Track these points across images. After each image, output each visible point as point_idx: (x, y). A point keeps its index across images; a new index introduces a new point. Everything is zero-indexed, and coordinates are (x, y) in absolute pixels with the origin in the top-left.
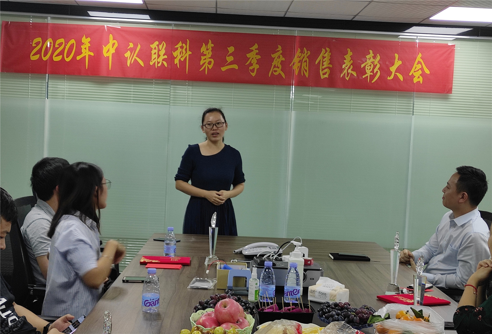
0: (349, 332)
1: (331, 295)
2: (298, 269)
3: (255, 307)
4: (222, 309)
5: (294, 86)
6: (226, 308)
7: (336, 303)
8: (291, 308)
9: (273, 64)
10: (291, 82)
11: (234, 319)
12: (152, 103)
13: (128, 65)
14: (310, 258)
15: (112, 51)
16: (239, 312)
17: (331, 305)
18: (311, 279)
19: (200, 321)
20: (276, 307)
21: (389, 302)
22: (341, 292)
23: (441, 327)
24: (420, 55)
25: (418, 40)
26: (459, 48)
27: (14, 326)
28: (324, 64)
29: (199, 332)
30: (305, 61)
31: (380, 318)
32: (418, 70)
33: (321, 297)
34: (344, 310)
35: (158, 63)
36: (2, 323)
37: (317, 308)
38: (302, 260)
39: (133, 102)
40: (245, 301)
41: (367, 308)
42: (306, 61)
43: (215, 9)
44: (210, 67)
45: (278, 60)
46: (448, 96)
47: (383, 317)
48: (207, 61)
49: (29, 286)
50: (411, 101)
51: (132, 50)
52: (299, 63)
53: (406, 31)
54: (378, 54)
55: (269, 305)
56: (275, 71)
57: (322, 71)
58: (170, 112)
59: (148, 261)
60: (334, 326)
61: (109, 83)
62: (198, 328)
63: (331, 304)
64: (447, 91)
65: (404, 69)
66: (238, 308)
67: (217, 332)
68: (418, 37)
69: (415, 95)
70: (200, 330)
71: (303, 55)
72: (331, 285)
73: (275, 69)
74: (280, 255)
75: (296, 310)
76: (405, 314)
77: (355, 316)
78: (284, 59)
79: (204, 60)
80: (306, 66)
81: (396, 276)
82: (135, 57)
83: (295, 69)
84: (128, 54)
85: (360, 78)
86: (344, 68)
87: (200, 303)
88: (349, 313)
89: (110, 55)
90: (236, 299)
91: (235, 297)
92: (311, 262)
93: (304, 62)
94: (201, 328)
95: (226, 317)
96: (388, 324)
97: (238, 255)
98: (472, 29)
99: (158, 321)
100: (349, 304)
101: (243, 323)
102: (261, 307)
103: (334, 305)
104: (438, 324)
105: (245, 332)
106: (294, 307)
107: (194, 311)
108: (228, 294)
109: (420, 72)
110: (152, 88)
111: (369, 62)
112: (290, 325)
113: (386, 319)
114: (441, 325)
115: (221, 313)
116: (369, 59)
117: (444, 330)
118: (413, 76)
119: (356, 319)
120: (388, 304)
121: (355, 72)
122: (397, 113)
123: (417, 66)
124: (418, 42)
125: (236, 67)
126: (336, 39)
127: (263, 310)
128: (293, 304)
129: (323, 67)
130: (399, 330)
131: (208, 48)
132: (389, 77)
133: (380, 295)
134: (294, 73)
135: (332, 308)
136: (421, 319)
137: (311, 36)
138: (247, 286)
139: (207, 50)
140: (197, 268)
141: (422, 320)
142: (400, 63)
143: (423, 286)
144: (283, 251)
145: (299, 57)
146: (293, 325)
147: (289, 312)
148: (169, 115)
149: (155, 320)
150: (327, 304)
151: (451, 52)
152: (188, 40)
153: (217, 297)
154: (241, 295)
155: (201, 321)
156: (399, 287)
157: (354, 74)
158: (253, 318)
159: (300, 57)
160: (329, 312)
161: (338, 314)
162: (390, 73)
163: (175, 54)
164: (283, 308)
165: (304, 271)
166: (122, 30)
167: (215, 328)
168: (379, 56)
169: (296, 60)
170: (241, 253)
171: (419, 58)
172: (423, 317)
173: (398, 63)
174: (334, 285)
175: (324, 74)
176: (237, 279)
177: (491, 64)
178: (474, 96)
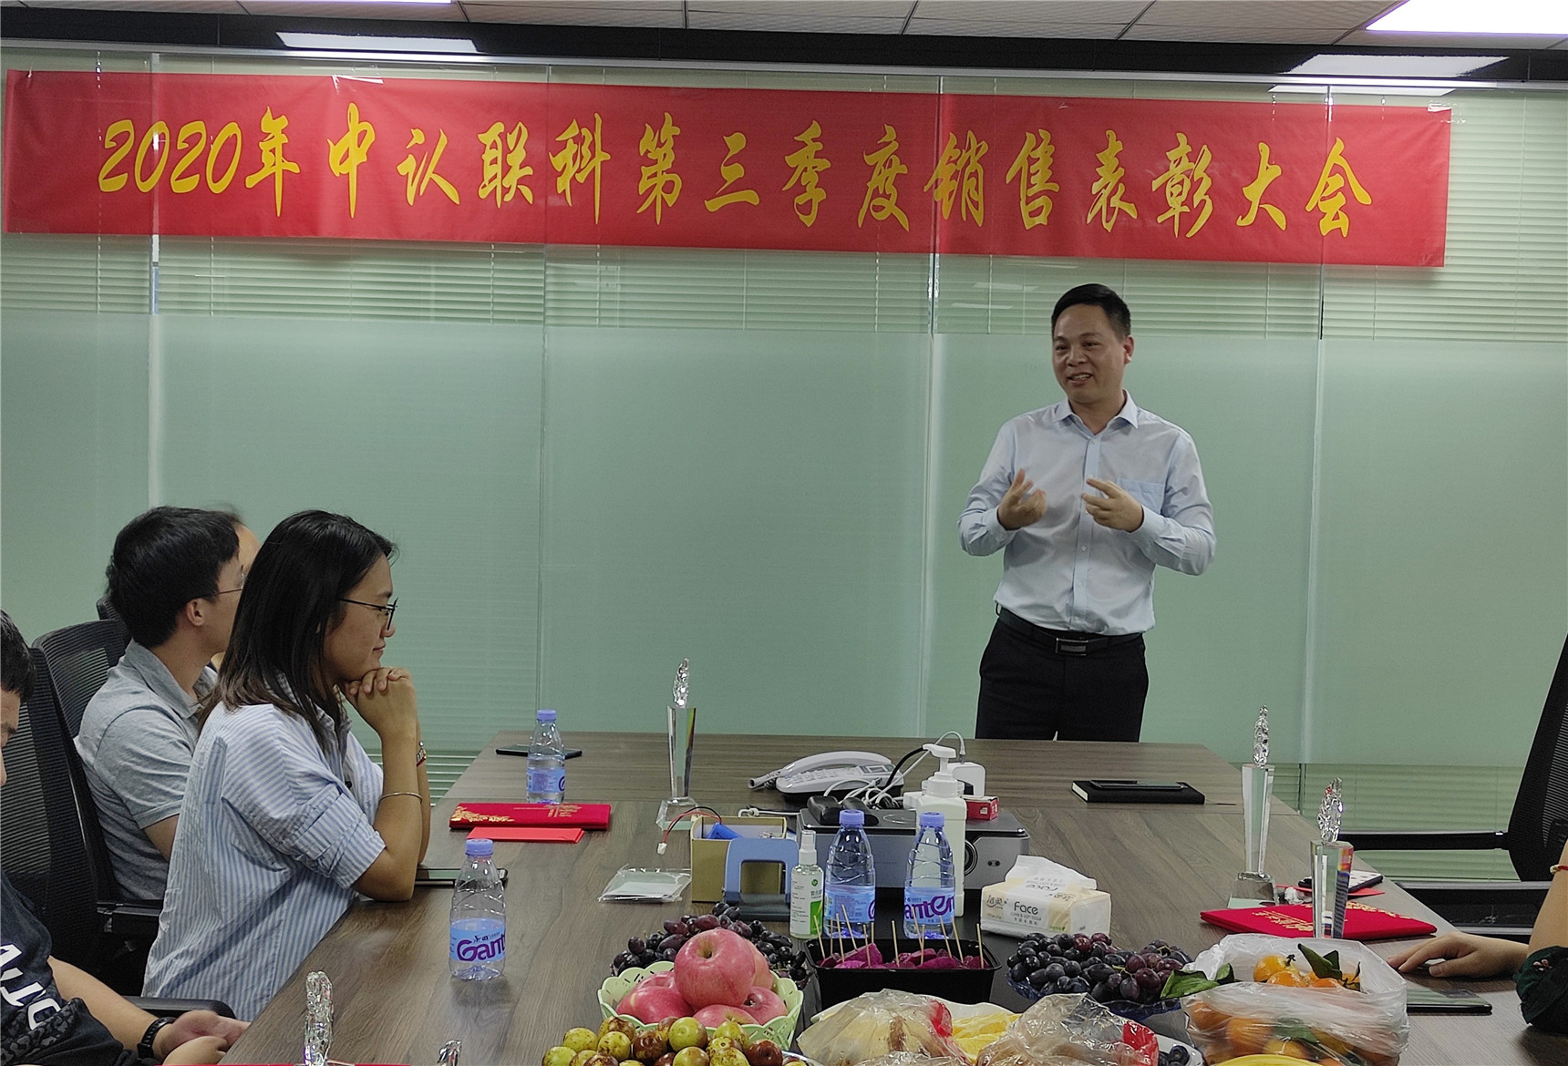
0: (1103, 1026)
1: (1054, 913)
2: (945, 833)
3: (808, 954)
4: (699, 962)
5: (937, 255)
6: (710, 960)
7: (1066, 936)
8: (922, 954)
9: (871, 185)
10: (929, 243)
11: (736, 995)
12: (487, 320)
13: (411, 202)
14: (987, 798)
15: (358, 156)
16: (754, 972)
17: (1049, 944)
18: (990, 864)
19: (628, 1003)
20: (875, 952)
21: (1236, 930)
22: (1085, 903)
23: (1395, 1005)
24: (1339, 146)
25: (1331, 99)
26: (1463, 122)
27: (46, 1030)
28: (1032, 182)
29: (621, 1037)
30: (971, 175)
31: (1201, 981)
32: (1333, 195)
33: (1021, 920)
34: (1091, 959)
35: (505, 191)
36: (7, 1024)
37: (1006, 954)
38: (960, 803)
39: (437, 318)
40: (776, 938)
41: (1164, 951)
42: (975, 174)
43: (680, 16)
44: (671, 199)
45: (886, 172)
46: (1433, 273)
47: (1211, 977)
48: (661, 181)
49: (99, 906)
50: (1313, 293)
51: (422, 153)
52: (954, 181)
53: (1295, 71)
54: (1205, 147)
55: (853, 948)
56: (879, 209)
57: (1027, 204)
58: (546, 346)
59: (476, 820)
60: (1052, 1009)
61: (347, 258)
62: (619, 1024)
63: (1049, 941)
64: (1429, 258)
65: (1290, 192)
66: (749, 958)
67: (679, 1034)
68: (1331, 87)
69: (1325, 275)
70: (626, 1028)
71: (965, 156)
72: (1051, 881)
73: (875, 202)
74: (896, 791)
75: (938, 962)
76: (1283, 965)
77: (1125, 976)
78: (903, 169)
79: (649, 178)
80: (977, 189)
81: (1263, 848)
82: (429, 174)
83: (942, 201)
84: (407, 167)
85: (1150, 223)
86: (1098, 193)
87: (634, 947)
88: (1107, 966)
89: (351, 168)
90: (745, 930)
91: (744, 925)
92: (989, 811)
93: (969, 179)
94: (630, 1024)
95: (711, 986)
96: (1227, 999)
97: (764, 794)
98: (1502, 58)
99: (499, 1007)
100: (1107, 938)
101: (768, 1004)
102: (828, 954)
103: (1059, 944)
104: (1385, 995)
105: (773, 1033)
106: (931, 951)
107: (613, 973)
108: (720, 916)
109: (1340, 200)
110: (489, 270)
111: (1176, 172)
112: (910, 1007)
113: (1221, 984)
114: (1397, 998)
115: (694, 974)
116: (1175, 162)
117: (1406, 1014)
118: (1318, 214)
119: (1128, 986)
120: (1229, 937)
121: (1133, 205)
122: (1270, 333)
123: (1330, 180)
124: (1331, 103)
125: (751, 197)
126: (1070, 101)
127: (833, 962)
128: (929, 943)
129: (1031, 192)
130: (1262, 1016)
131: (663, 142)
132: (1240, 217)
133: (1213, 908)
134: (938, 215)
135: (1053, 953)
136: (1333, 981)
137: (989, 93)
138: (786, 891)
139: (660, 145)
140: (631, 837)
141: (1337, 984)
142: (1276, 171)
143: (1341, 879)
144: (904, 778)
145: (953, 162)
146: (919, 1009)
147: (914, 967)
148: (543, 355)
149: (492, 1003)
150: (1038, 941)
151: (1438, 133)
152: (597, 115)
153: (686, 926)
154: (766, 919)
155: (632, 1002)
156: (1273, 881)
157: (1131, 210)
158: (799, 989)
159: (955, 162)
160: (1044, 964)
161: (1071, 973)
162: (1244, 207)
163: (557, 162)
164: (895, 957)
165: (966, 838)
166: (388, 90)
167: (673, 1021)
168: (1207, 149)
169: (943, 170)
170: (772, 786)
171: (1336, 155)
172: (1338, 976)
173: (1269, 173)
174: (1061, 881)
175: (1034, 214)
176: (754, 868)
177: (1565, 170)
178: (1514, 272)
